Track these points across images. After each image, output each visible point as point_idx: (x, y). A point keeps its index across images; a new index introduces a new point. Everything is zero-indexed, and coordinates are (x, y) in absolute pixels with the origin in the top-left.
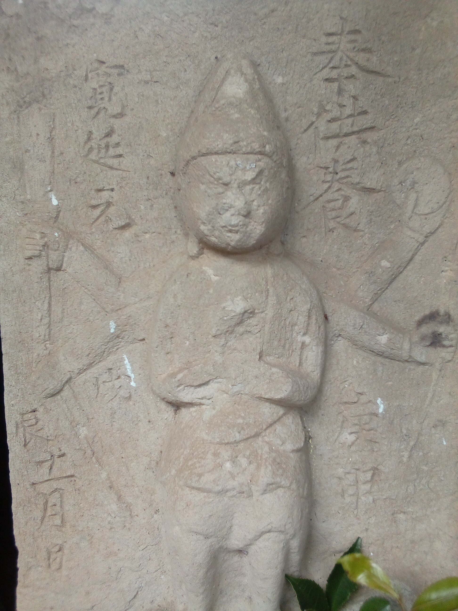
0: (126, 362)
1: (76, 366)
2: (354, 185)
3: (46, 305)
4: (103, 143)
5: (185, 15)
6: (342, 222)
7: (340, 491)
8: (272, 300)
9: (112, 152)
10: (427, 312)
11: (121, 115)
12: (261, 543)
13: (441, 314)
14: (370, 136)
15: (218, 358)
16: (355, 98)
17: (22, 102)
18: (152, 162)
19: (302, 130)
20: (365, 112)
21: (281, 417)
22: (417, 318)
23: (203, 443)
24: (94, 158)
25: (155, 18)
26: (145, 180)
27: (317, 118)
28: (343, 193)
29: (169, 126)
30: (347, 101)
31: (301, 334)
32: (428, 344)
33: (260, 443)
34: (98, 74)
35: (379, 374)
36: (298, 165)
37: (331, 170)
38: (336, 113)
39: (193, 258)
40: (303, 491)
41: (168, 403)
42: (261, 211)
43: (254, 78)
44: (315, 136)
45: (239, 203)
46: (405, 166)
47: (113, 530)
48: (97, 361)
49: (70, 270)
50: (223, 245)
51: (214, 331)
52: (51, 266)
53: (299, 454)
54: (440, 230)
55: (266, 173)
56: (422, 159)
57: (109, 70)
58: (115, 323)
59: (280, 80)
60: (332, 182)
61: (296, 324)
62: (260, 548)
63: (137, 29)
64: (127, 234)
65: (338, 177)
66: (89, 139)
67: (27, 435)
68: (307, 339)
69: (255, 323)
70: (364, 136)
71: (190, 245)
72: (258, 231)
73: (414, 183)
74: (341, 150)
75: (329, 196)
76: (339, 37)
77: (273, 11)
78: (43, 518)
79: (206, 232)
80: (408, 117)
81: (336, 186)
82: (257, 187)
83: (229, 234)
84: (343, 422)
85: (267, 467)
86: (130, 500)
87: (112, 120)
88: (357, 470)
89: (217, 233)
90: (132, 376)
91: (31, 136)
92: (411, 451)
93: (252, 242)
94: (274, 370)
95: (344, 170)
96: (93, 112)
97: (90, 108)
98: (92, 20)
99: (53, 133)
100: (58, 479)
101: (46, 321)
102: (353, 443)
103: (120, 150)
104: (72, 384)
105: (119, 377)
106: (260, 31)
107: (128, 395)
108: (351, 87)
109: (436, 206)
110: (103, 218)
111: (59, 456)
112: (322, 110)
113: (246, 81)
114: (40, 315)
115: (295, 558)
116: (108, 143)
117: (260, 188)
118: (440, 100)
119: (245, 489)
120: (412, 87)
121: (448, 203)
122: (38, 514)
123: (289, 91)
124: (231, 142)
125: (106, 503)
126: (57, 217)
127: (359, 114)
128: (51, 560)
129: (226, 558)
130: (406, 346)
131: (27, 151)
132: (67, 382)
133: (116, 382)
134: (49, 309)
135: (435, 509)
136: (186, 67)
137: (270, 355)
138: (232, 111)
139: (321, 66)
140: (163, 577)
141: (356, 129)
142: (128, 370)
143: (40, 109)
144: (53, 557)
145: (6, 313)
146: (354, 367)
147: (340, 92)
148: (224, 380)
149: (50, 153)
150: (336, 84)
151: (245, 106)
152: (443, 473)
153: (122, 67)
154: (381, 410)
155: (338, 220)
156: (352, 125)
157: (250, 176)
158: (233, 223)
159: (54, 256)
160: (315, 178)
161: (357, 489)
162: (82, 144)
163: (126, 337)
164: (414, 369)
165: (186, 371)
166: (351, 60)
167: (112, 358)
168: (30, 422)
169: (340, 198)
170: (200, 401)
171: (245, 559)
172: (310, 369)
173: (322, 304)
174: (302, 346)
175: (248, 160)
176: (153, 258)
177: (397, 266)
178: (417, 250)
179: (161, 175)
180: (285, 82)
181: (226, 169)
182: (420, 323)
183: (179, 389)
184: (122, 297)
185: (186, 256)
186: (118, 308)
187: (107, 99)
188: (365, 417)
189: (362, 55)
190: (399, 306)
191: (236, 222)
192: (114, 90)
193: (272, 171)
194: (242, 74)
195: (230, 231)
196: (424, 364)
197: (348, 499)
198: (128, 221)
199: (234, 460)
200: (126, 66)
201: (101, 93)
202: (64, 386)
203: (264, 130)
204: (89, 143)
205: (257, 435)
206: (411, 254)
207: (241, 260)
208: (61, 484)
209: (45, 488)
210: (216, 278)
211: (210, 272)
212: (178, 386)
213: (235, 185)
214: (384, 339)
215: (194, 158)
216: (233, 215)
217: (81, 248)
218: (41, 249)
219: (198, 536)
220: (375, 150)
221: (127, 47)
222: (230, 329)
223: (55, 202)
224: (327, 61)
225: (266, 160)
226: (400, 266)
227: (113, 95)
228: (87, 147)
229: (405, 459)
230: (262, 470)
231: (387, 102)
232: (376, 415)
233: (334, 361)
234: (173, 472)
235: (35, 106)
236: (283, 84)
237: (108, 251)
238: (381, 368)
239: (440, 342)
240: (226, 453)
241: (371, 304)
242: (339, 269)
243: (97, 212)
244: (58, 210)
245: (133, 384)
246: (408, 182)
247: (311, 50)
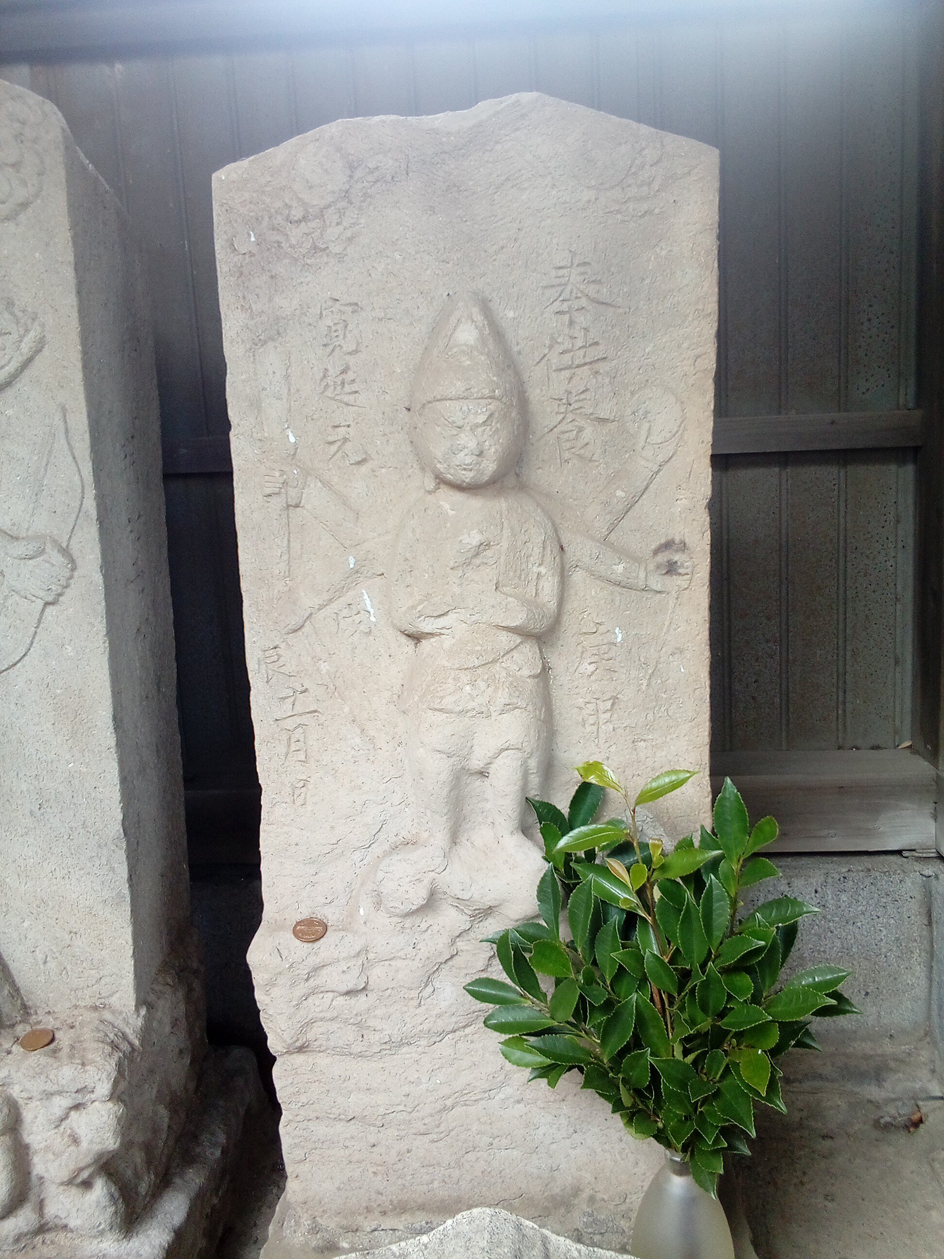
0: (366, 597)
1: (317, 601)
2: (588, 416)
3: (286, 542)
4: (339, 380)
5: (417, 253)
6: (577, 453)
7: (581, 720)
8: (507, 533)
9: (347, 388)
10: (663, 541)
11: (356, 351)
12: (500, 761)
13: (676, 542)
14: (603, 367)
15: (456, 590)
16: (586, 329)
17: (257, 340)
18: (388, 397)
19: (535, 363)
20: (597, 343)
21: (519, 645)
22: (653, 547)
23: (444, 670)
24: (330, 395)
25: (387, 257)
26: (381, 416)
27: (550, 350)
28: (577, 423)
29: (404, 363)
30: (580, 335)
31: (537, 564)
32: (664, 572)
33: (498, 669)
34: (332, 312)
35: (617, 603)
36: (531, 398)
37: (564, 401)
38: (567, 345)
39: (430, 492)
40: (540, 714)
41: (408, 636)
42: (493, 450)
43: (484, 325)
44: (548, 369)
45: (472, 444)
46: (637, 396)
47: (357, 763)
48: (337, 597)
49: (308, 507)
50: (459, 482)
51: (452, 564)
52: (290, 503)
53: (536, 680)
54: (674, 458)
55: (496, 415)
56: (654, 389)
57: (343, 308)
58: (354, 558)
59: (511, 314)
60: (566, 413)
61: (531, 556)
62: (500, 766)
63: (370, 267)
64: (364, 469)
65: (572, 408)
66: (324, 376)
67: (270, 672)
68: (543, 570)
69: (490, 555)
70: (596, 366)
71: (427, 480)
72: (490, 469)
73: (646, 413)
74: (574, 381)
75: (563, 427)
76: (569, 269)
77: (502, 248)
78: (287, 754)
79: (442, 470)
80: (639, 347)
81: (570, 417)
82: (489, 428)
83: (464, 472)
84: (583, 652)
85: (504, 689)
86: (372, 733)
87: (348, 357)
88: (597, 699)
89: (452, 471)
90: (372, 611)
91: (267, 374)
92: (650, 679)
93: (486, 478)
94: (510, 599)
95: (576, 401)
96: (329, 349)
97: (325, 345)
98: (325, 259)
99: (289, 371)
100: (301, 715)
101: (285, 557)
102: (593, 673)
103: (355, 387)
104: (312, 620)
105: (359, 613)
106: (490, 267)
107: (368, 630)
108: (582, 318)
109: (669, 435)
110: (339, 454)
111: (302, 692)
112: (554, 343)
113: (476, 327)
114: (280, 552)
115: (535, 780)
116: (343, 380)
117: (491, 429)
118: (670, 329)
119: (484, 709)
120: (643, 318)
121: (680, 432)
122: (282, 749)
123: (520, 325)
124: (464, 389)
125: (349, 736)
126: (294, 454)
127: (590, 345)
128: (295, 796)
129: (468, 781)
130: (642, 575)
131: (264, 389)
132: (308, 617)
133: (356, 617)
134: (289, 547)
135: (675, 736)
136: (419, 305)
137: (506, 586)
138: (464, 359)
139: (552, 300)
140: (406, 810)
141: (587, 360)
142: (368, 605)
143: (276, 348)
144: (297, 792)
145: (246, 550)
146: (593, 597)
147: (571, 323)
148: (463, 610)
149: (286, 391)
150: (567, 317)
151: (476, 353)
152: (681, 700)
153: (356, 304)
154: (619, 639)
155: (573, 450)
156: (584, 356)
157: (481, 419)
158: (467, 462)
159: (293, 493)
160: (549, 409)
161: (598, 718)
162: (318, 382)
163: (365, 572)
164: (651, 598)
165: (426, 602)
166: (581, 292)
167: (351, 593)
168: (273, 659)
169: (573, 429)
170: (439, 631)
171: (487, 782)
172: (546, 599)
173: (557, 535)
174: (538, 576)
175: (479, 404)
176: (390, 493)
177: (631, 496)
178: (652, 479)
179: (397, 410)
180: (516, 316)
181: (459, 414)
182: (656, 552)
183: (420, 619)
184: (360, 532)
185: (422, 491)
186: (357, 543)
187: (341, 337)
188: (604, 646)
189: (592, 286)
190: (635, 535)
191: (470, 461)
192: (348, 328)
193: (502, 413)
194: (473, 321)
195: (465, 469)
196: (660, 592)
197: (589, 729)
198: (364, 456)
199: (473, 683)
200: (359, 303)
201: (335, 331)
202: (305, 621)
203: (494, 376)
204: (325, 380)
205: (494, 661)
206: (645, 483)
207: (476, 495)
208: (304, 720)
209: (289, 724)
210: (453, 512)
211: (447, 506)
212: (419, 617)
213: (468, 428)
214: (620, 568)
215: (429, 402)
216: (466, 455)
217: (320, 484)
218: (281, 486)
219: (441, 755)
220: (607, 380)
221: (361, 285)
222: (467, 561)
223: (292, 439)
224: (557, 294)
225: (497, 403)
226: (635, 496)
227: (347, 332)
228: (324, 384)
229: (644, 687)
230: (500, 691)
231: (618, 332)
232: (615, 644)
233: (572, 592)
234: (416, 698)
235: (270, 344)
236: (514, 318)
237: (346, 487)
238: (618, 598)
239: (675, 570)
240: (465, 677)
241: (608, 535)
242: (575, 500)
243: (334, 448)
244: (296, 446)
245: (373, 619)
246: (641, 412)
247: (541, 284)
